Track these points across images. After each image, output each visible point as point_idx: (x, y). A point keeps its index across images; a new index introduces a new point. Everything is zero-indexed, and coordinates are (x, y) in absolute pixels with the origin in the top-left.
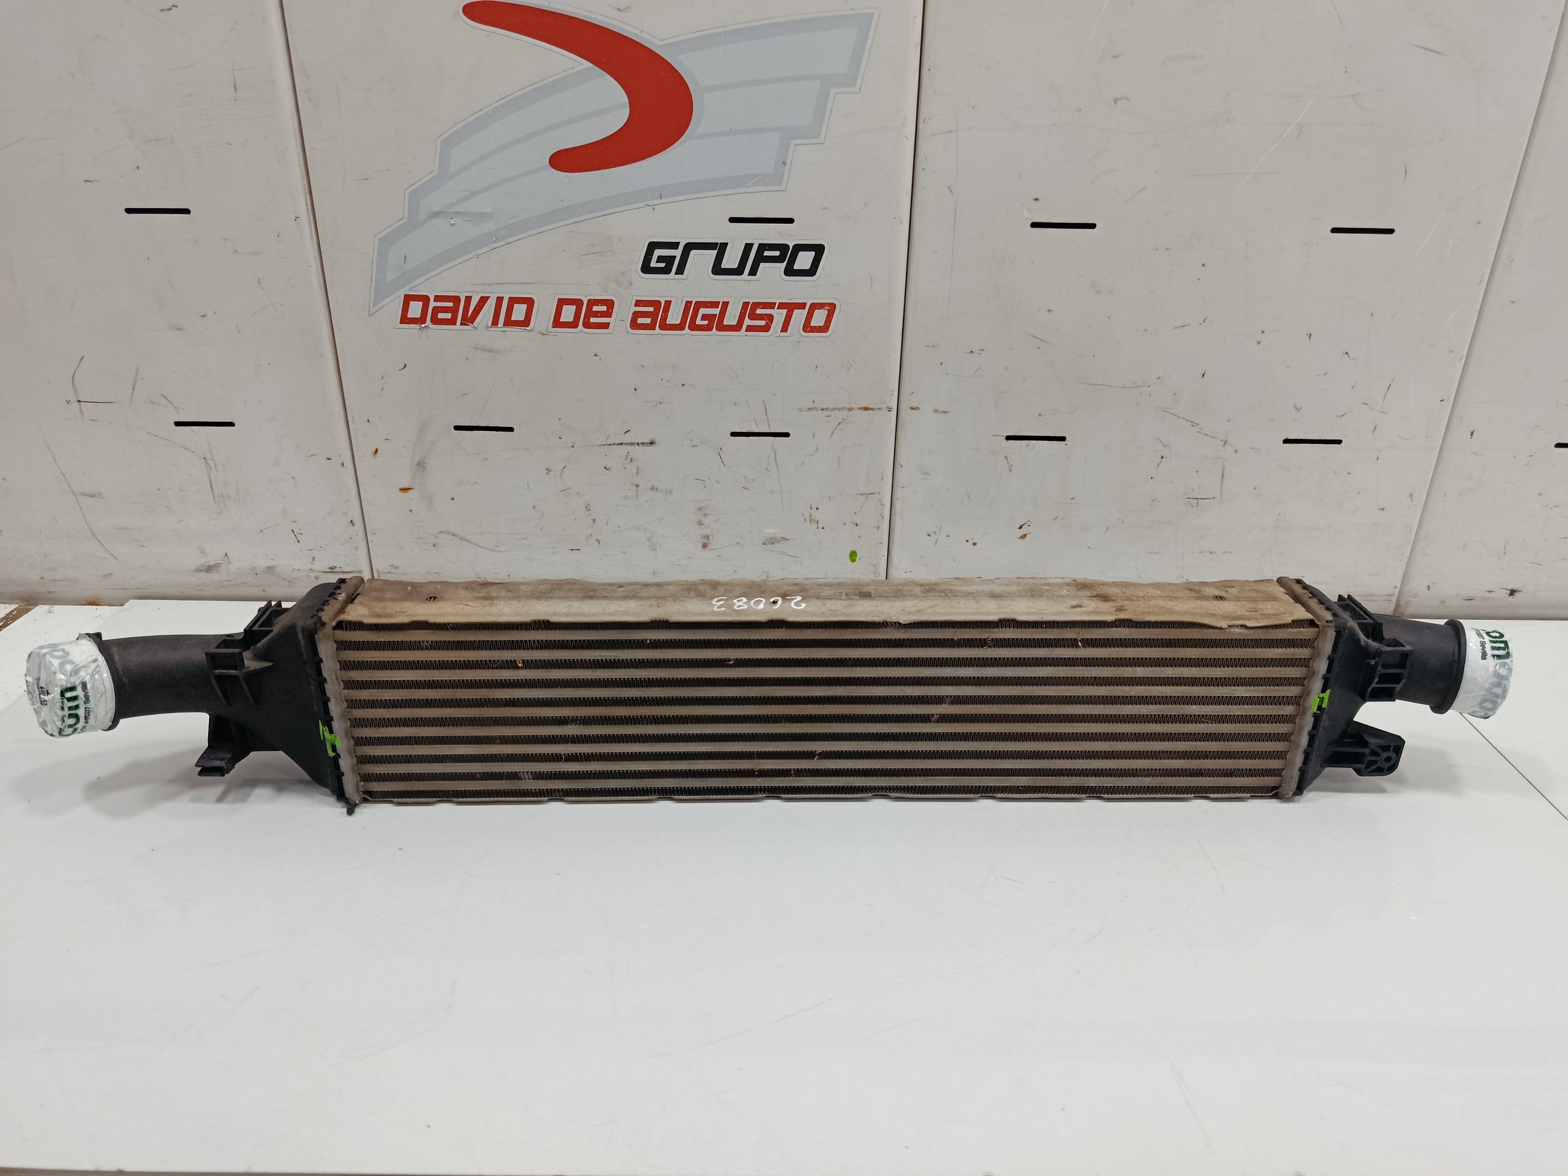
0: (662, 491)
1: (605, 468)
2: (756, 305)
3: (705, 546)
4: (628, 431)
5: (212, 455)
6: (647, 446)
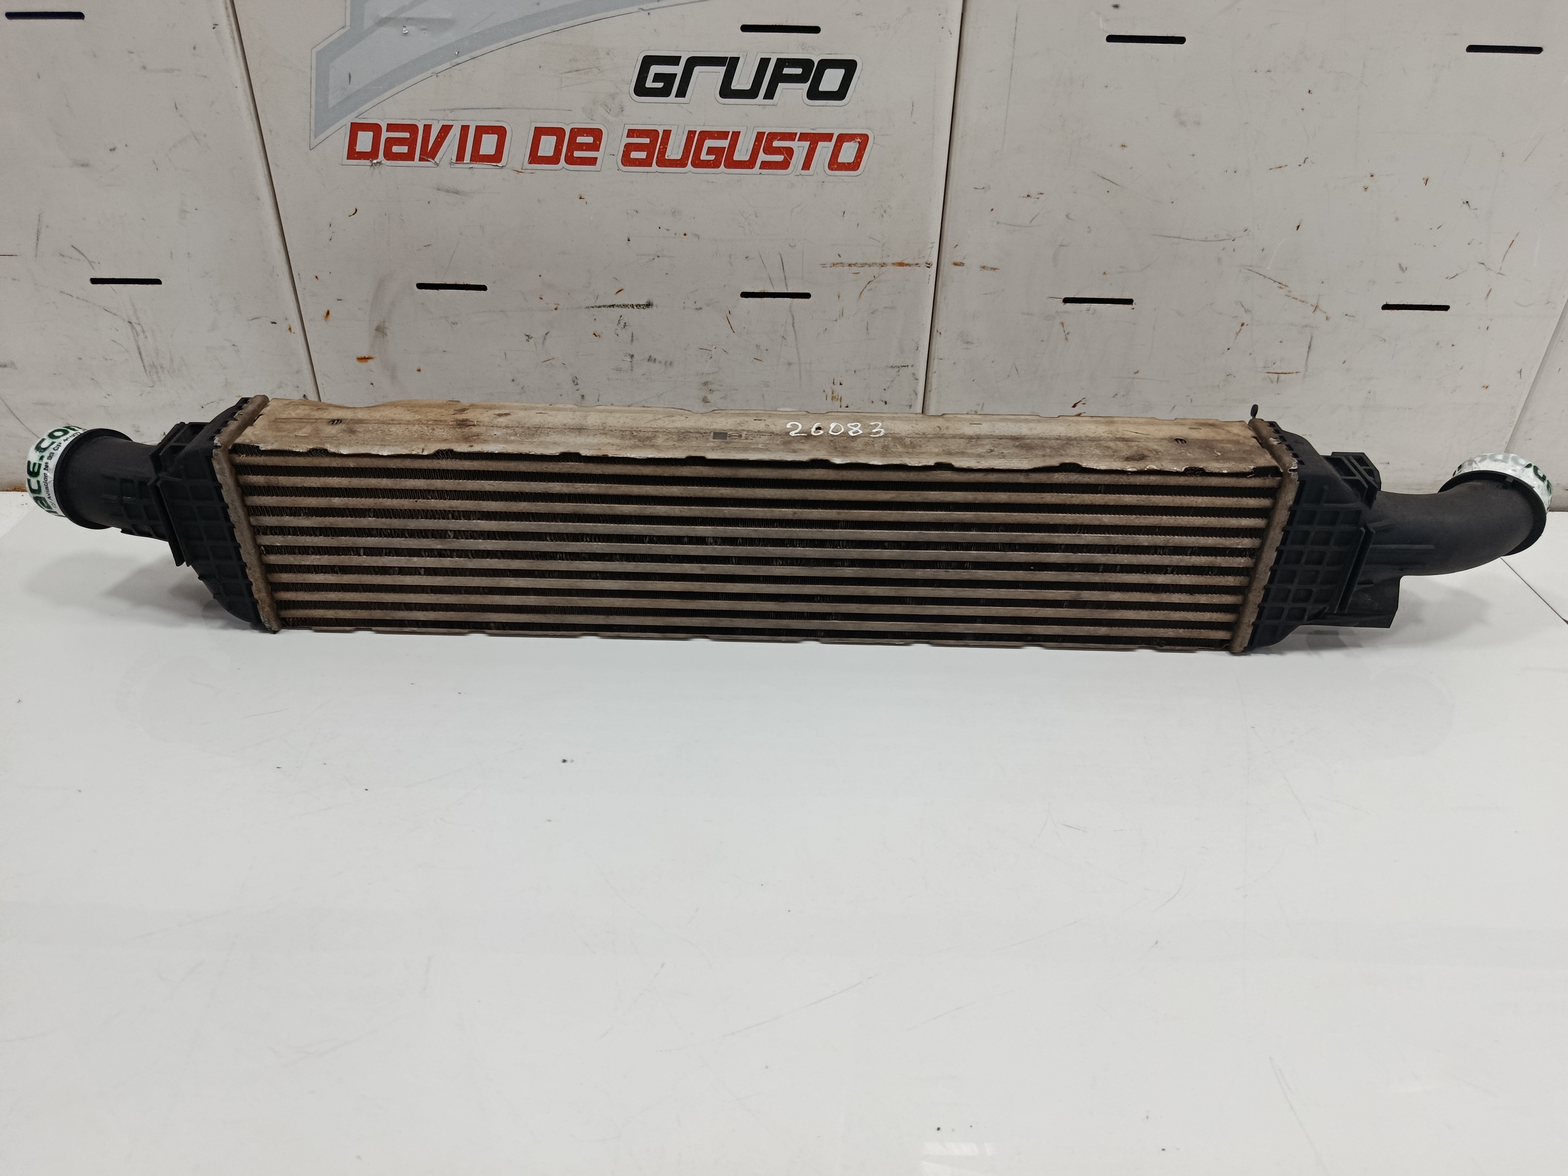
0: (660, 362)
1: (595, 334)
2: (773, 136)
4: (620, 291)
5: (138, 318)
6: (643, 308)
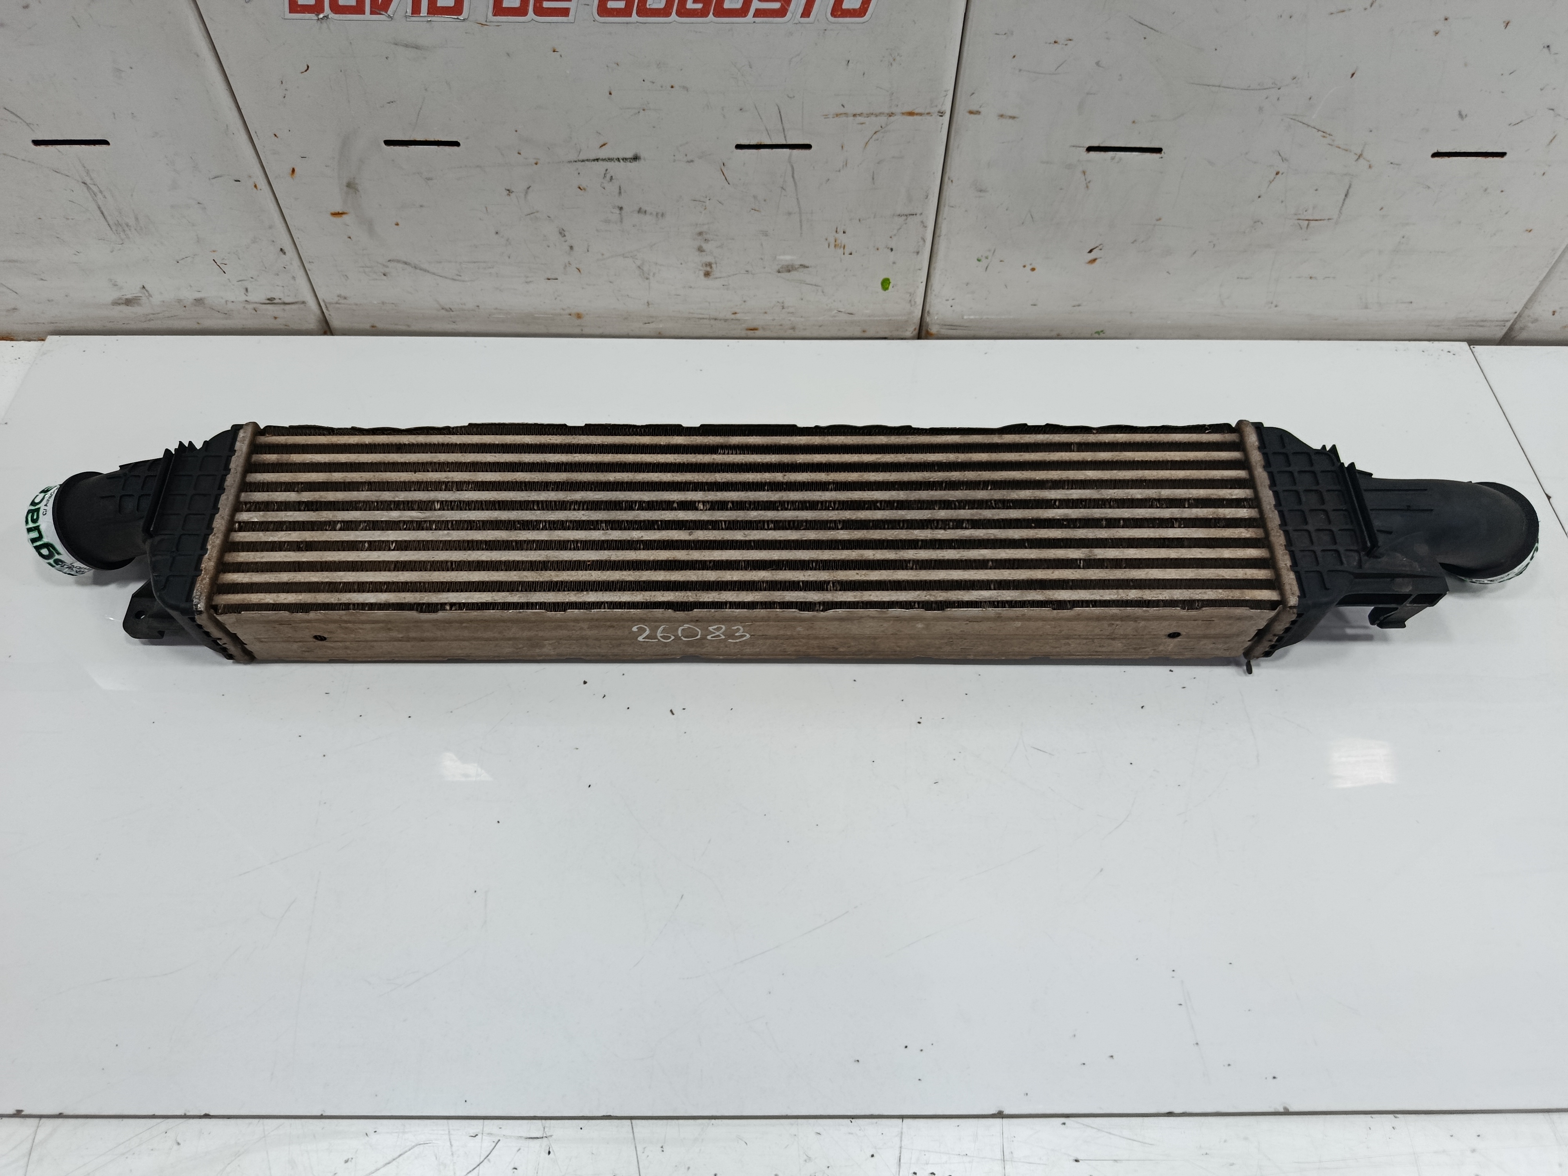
0: (651, 214)
1: (580, 188)
3: (707, 274)
4: (604, 145)
5: (92, 179)
6: (630, 162)
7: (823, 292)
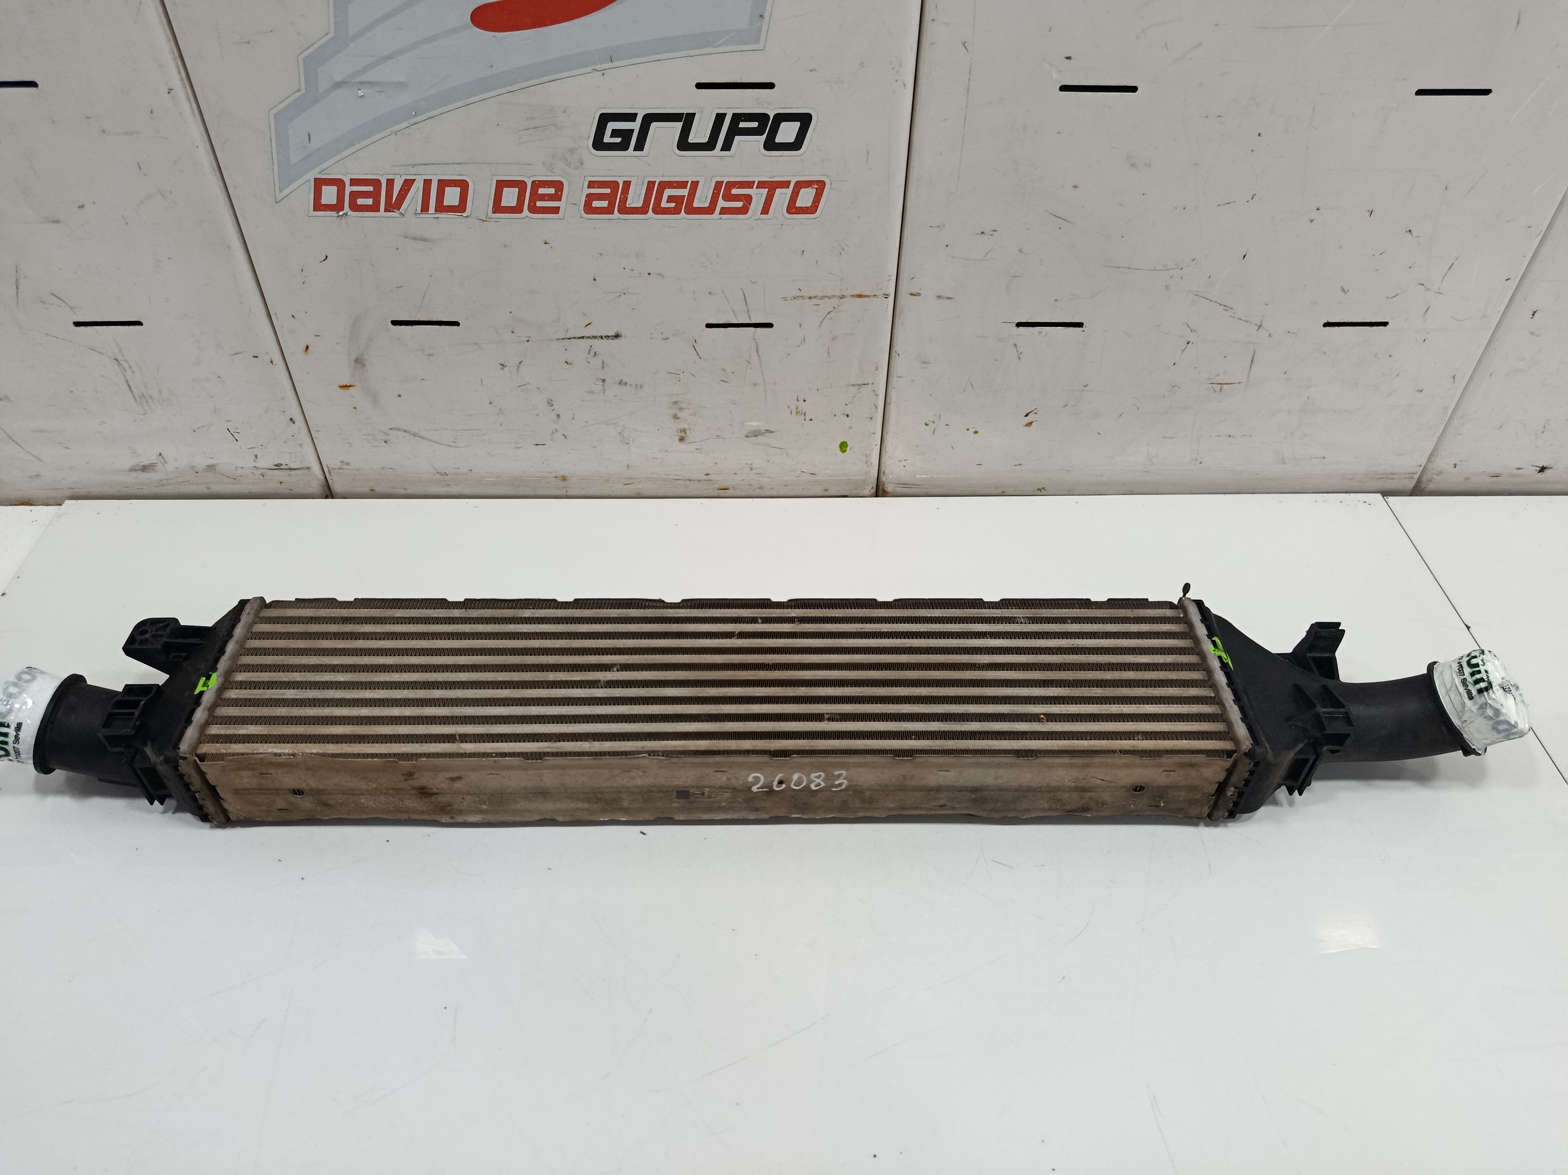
0: (631, 385)
1: (566, 362)
2: (731, 185)
3: (682, 439)
4: (589, 324)
5: (123, 356)
6: (612, 339)
7: (787, 454)
